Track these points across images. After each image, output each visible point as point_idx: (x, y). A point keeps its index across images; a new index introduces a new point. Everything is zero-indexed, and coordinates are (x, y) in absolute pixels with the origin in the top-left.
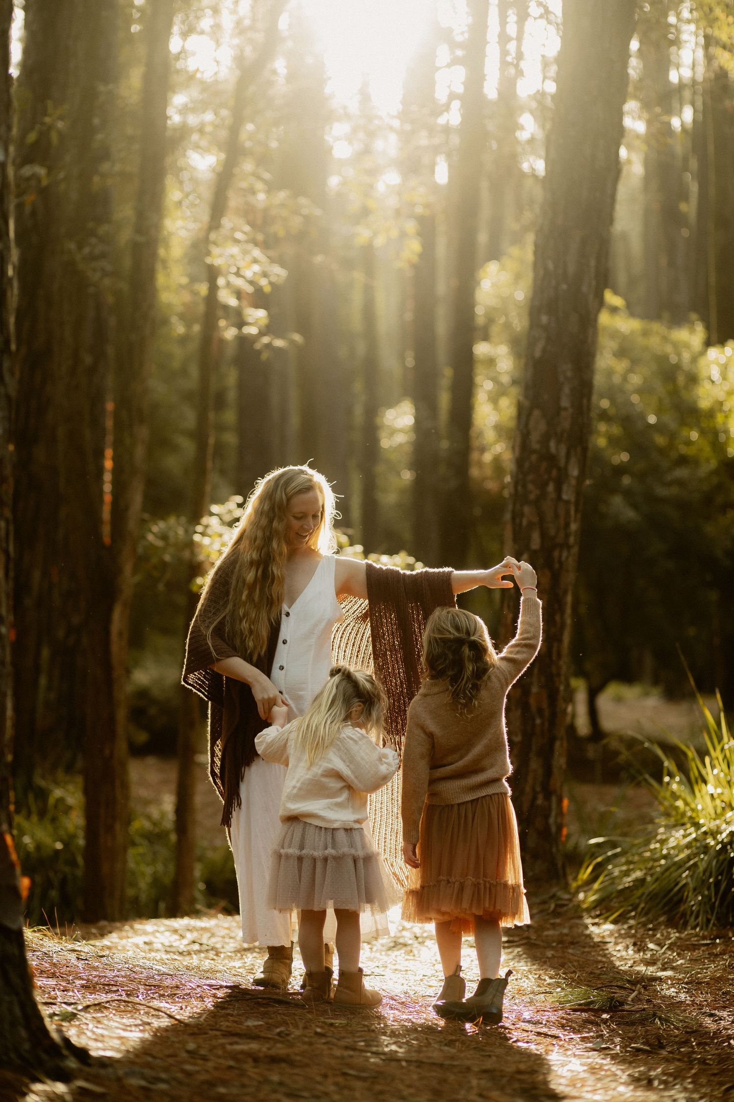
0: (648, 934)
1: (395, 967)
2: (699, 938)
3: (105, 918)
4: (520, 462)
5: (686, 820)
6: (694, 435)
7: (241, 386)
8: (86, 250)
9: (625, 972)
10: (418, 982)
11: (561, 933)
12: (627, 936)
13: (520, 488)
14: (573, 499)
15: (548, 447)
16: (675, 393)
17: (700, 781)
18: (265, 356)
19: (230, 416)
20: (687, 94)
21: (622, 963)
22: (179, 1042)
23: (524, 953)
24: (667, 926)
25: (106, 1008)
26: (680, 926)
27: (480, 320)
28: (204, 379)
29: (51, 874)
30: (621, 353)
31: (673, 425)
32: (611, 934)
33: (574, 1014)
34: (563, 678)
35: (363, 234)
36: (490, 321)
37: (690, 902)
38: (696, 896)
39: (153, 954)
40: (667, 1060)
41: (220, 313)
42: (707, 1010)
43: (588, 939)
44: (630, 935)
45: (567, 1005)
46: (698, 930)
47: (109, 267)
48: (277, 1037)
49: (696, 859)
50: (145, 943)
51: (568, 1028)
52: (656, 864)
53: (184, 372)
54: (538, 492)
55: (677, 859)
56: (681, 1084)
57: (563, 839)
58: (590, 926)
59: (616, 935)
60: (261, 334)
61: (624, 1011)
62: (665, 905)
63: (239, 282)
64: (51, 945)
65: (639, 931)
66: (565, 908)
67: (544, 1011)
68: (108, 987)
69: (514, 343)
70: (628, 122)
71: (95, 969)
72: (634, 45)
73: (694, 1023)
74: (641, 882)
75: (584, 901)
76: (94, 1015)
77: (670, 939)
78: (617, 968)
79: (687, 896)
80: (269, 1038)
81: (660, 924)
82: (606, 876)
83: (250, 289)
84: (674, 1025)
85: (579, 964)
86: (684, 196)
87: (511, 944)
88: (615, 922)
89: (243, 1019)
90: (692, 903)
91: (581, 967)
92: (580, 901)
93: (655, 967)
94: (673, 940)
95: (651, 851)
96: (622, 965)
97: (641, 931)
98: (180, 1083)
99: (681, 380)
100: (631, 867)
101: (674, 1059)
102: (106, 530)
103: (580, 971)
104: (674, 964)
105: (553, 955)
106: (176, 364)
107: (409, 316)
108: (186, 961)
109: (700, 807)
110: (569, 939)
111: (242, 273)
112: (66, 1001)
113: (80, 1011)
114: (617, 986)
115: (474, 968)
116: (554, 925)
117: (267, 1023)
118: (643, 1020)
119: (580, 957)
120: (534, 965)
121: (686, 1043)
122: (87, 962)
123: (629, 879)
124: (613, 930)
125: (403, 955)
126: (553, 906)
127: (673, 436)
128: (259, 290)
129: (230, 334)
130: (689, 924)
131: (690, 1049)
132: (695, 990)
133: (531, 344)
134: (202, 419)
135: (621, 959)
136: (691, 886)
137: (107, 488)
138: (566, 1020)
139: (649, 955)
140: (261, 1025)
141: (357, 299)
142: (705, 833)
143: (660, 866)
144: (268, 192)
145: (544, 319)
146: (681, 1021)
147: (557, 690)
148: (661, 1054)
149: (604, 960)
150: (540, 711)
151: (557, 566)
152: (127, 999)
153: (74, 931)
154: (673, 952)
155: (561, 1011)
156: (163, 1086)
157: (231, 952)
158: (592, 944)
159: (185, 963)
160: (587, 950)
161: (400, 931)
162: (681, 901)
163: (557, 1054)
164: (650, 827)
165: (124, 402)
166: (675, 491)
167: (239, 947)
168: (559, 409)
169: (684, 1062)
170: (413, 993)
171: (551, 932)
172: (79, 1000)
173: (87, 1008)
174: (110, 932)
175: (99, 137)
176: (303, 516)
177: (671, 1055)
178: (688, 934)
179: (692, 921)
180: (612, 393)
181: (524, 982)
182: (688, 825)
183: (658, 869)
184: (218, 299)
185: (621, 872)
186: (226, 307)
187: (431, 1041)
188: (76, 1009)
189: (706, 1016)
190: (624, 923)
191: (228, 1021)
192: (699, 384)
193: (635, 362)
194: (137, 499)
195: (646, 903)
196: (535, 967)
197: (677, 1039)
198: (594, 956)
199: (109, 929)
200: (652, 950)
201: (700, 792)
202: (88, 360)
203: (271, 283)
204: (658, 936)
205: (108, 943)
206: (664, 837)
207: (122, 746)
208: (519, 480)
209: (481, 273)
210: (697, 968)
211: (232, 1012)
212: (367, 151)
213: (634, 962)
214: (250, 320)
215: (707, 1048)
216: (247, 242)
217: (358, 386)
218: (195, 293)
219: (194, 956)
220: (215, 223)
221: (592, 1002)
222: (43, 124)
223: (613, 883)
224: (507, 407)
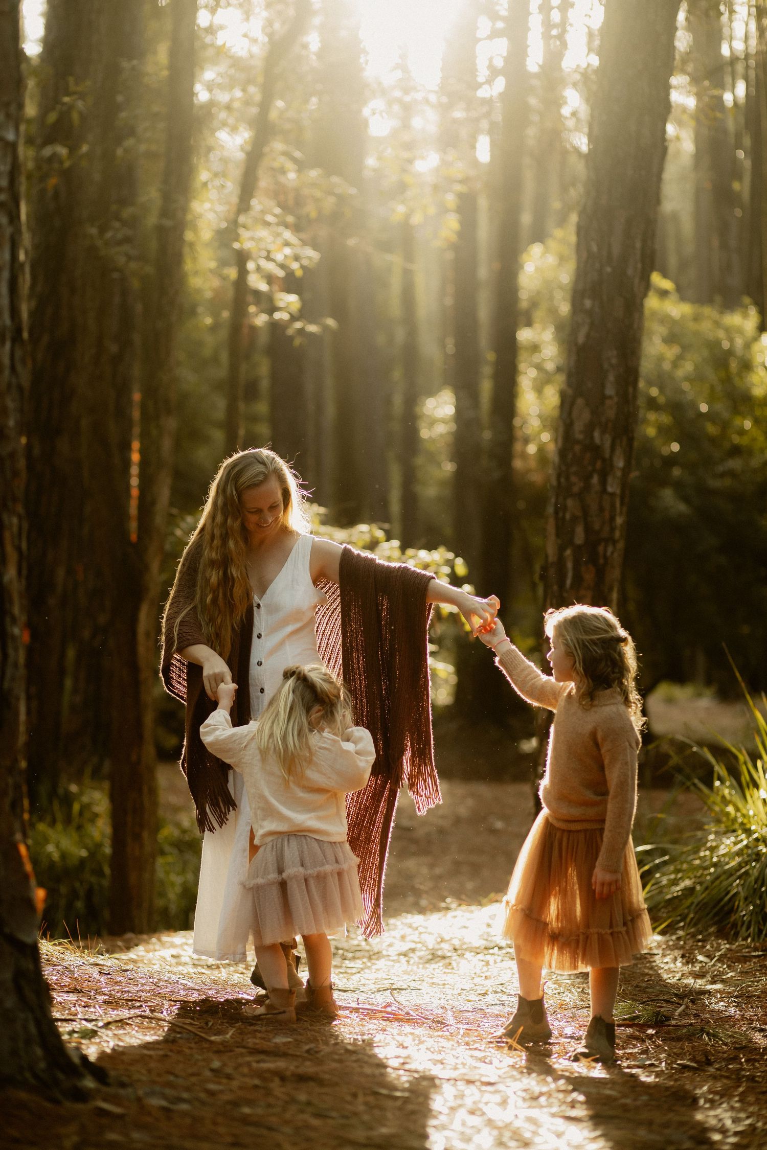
0: (697, 945)
1: (431, 981)
2: (750, 950)
3: (133, 930)
4: (562, 453)
5: (736, 826)
6: (748, 424)
7: (274, 376)
8: (109, 235)
9: (673, 986)
10: (456, 997)
12: (676, 947)
13: (563, 480)
14: (618, 492)
15: (592, 438)
16: (727, 380)
17: (751, 786)
18: (297, 342)
19: (262, 407)
20: (740, 68)
21: (669, 976)
22: (204, 1060)
24: (717, 937)
25: (128, 1024)
26: (731, 937)
27: (524, 304)
28: (234, 368)
29: (77, 885)
30: (670, 339)
31: (726, 415)
32: (659, 946)
35: (399, 211)
36: (534, 304)
37: (742, 911)
38: (747, 905)
39: (181, 968)
40: (715, 1078)
41: (250, 298)
42: (757, 1025)
44: (679, 946)
46: (749, 940)
47: (134, 252)
48: (306, 1055)
49: (748, 867)
50: (173, 956)
52: (706, 872)
53: (215, 359)
54: (582, 484)
55: (727, 867)
56: (728, 1103)
59: (664, 946)
60: (294, 318)
61: (669, 1026)
62: (716, 914)
63: (270, 267)
64: (72, 959)
65: (688, 942)
68: (130, 1003)
69: (558, 329)
70: (676, 97)
71: (118, 983)
72: (681, 16)
73: (743, 1038)
74: (690, 891)
76: (116, 1032)
77: (720, 951)
78: (664, 981)
79: (738, 906)
80: (297, 1056)
81: (710, 935)
82: (653, 885)
83: (281, 273)
84: (722, 1040)
85: (625, 978)
86: (737, 175)
88: (663, 933)
89: (271, 1036)
90: (744, 913)
91: (627, 980)
93: (704, 980)
94: (723, 951)
95: (700, 858)
96: (669, 978)
97: (690, 942)
98: (203, 1103)
99: (734, 365)
100: (680, 875)
101: (722, 1076)
102: (133, 525)
103: (625, 984)
104: (724, 977)
106: (207, 352)
107: (449, 301)
108: (214, 975)
109: (751, 813)
111: (272, 256)
112: (86, 1017)
113: (101, 1027)
114: (664, 1000)
117: (296, 1040)
118: (690, 1035)
120: (577, 978)
121: (735, 1059)
122: (109, 976)
123: (678, 888)
124: (661, 941)
125: (441, 968)
127: (725, 426)
128: (290, 274)
129: (261, 320)
130: (740, 934)
131: (739, 1066)
132: (745, 1004)
133: (574, 331)
134: (232, 410)
135: (669, 971)
136: (742, 895)
137: (134, 482)
139: (698, 968)
140: (290, 1042)
142: (757, 840)
143: (710, 874)
144: (299, 171)
145: (588, 303)
146: (730, 1036)
148: (709, 1071)
149: (651, 972)
151: (601, 561)
152: (151, 1015)
153: (97, 943)
154: (723, 964)
156: (184, 1107)
159: (213, 977)
161: (439, 943)
162: (732, 911)
164: (699, 834)
165: (150, 392)
166: (727, 482)
168: (604, 397)
169: (732, 1079)
170: (451, 1007)
172: (101, 1016)
173: (107, 1025)
174: (137, 945)
175: (123, 115)
177: (718, 1072)
178: (739, 946)
179: (743, 932)
180: (661, 380)
181: (567, 995)
182: (740, 832)
183: (708, 878)
184: (248, 284)
185: (669, 880)
186: (257, 293)
188: (96, 1026)
189: (756, 1031)
190: (672, 934)
191: (255, 1038)
192: (753, 371)
193: (685, 348)
194: (164, 493)
195: (696, 913)
196: (578, 980)
197: (725, 1055)
198: (640, 969)
199: (136, 941)
200: (701, 962)
201: (752, 797)
202: (114, 348)
203: (302, 267)
204: (708, 947)
205: (134, 957)
206: (714, 844)
207: (149, 751)
208: (563, 472)
209: (525, 256)
210: (748, 980)
211: (259, 1028)
212: (405, 127)
213: (683, 975)
214: (281, 304)
215: (757, 1064)
216: (278, 224)
217: (397, 374)
218: (224, 278)
219: (223, 970)
220: (244, 205)
221: (637, 1017)
222: (63, 104)
223: (661, 892)
224: (552, 396)
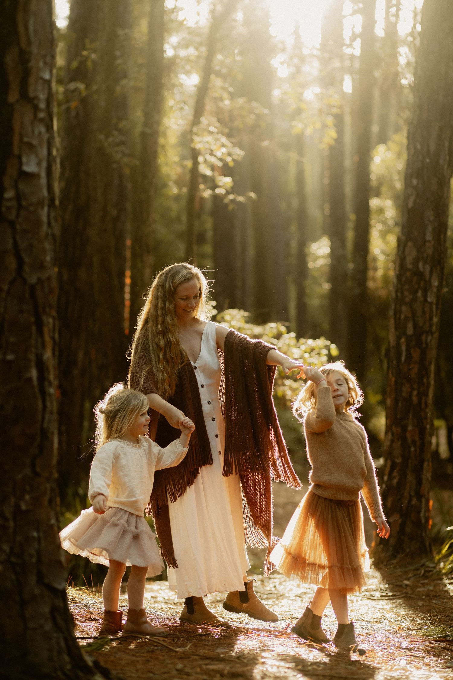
4: (399, 277)
7: (215, 229)
8: (111, 139)
11: (428, 590)
13: (399, 294)
14: (435, 301)
15: (418, 267)
18: (231, 207)
19: (208, 249)
22: (172, 663)
23: (404, 603)
27: (374, 183)
28: (190, 224)
33: (436, 644)
34: (429, 421)
35: (298, 126)
36: (381, 183)
39: (157, 605)
41: (200, 180)
43: (446, 593)
45: (431, 637)
47: (126, 151)
48: (237, 660)
50: (152, 597)
51: (432, 653)
53: (178, 219)
54: (411, 297)
57: (430, 527)
58: (448, 585)
60: (228, 193)
63: (213, 160)
64: (88, 599)
66: (431, 573)
67: (416, 642)
69: (396, 198)
75: (443, 568)
80: (231, 661)
83: (220, 164)
85: (440, 611)
87: (395, 597)
89: (215, 648)
91: (441, 613)
92: (440, 569)
102: (126, 325)
103: (440, 615)
105: (422, 604)
106: (173, 214)
107: (326, 181)
110: (433, 593)
111: (214, 153)
115: (370, 613)
116: (423, 584)
119: (440, 606)
120: (410, 611)
126: (423, 572)
128: (226, 165)
129: (207, 194)
133: (407, 197)
134: (190, 249)
137: (127, 296)
138: (431, 648)
140: (226, 652)
141: (292, 170)
144: (232, 99)
145: (415, 182)
147: (425, 428)
150: (414, 442)
151: (424, 346)
155: (427, 642)
157: (208, 603)
158: (449, 597)
160: (445, 601)
163: (424, 670)
165: (138, 240)
167: (214, 599)
168: (425, 241)
170: (329, 630)
171: (421, 589)
175: (119, 62)
176: (187, 298)
181: (403, 622)
184: (199, 171)
186: (205, 177)
187: (339, 662)
191: (204, 649)
196: (410, 612)
198: (450, 605)
202: (114, 212)
203: (234, 160)
208: (399, 289)
209: (374, 152)
211: (207, 643)
212: (298, 71)
214: (220, 184)
216: (217, 133)
217: (293, 228)
218: (183, 167)
220: (196, 120)
221: (448, 636)
222: (82, 56)
224: (392, 241)
